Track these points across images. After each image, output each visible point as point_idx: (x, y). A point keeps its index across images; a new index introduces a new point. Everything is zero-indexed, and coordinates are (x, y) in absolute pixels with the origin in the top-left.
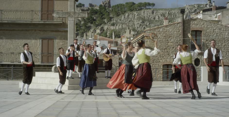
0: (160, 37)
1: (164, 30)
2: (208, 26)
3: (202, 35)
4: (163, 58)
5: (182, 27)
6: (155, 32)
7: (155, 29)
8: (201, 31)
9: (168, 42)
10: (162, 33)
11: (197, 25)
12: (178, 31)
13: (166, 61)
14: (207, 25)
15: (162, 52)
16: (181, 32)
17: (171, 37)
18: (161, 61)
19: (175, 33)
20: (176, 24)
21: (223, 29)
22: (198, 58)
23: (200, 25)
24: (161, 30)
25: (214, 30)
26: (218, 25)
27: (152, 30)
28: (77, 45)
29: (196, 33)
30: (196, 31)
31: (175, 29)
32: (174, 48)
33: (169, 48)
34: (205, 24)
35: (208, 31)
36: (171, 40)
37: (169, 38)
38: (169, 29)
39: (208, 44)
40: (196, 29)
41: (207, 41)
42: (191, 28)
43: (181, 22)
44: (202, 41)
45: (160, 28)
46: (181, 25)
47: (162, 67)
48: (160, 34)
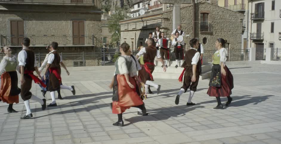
2: (214, 9)
3: (209, 17)
5: (194, 10)
6: (171, 14)
8: (208, 14)
11: (205, 8)
12: (190, 13)
14: (213, 8)
16: (192, 14)
17: (184, 18)
19: (187, 15)
20: (188, 7)
21: (225, 12)
22: (206, 37)
23: (207, 8)
25: (218, 13)
26: (222, 8)
27: (168, 13)
30: (204, 14)
31: (187, 12)
32: (187, 29)
34: (211, 7)
35: (214, 13)
36: (184, 21)
37: (182, 20)
38: (182, 12)
39: (213, 25)
40: (204, 12)
41: (213, 22)
42: (200, 10)
43: (192, 6)
44: (209, 22)
46: (192, 8)
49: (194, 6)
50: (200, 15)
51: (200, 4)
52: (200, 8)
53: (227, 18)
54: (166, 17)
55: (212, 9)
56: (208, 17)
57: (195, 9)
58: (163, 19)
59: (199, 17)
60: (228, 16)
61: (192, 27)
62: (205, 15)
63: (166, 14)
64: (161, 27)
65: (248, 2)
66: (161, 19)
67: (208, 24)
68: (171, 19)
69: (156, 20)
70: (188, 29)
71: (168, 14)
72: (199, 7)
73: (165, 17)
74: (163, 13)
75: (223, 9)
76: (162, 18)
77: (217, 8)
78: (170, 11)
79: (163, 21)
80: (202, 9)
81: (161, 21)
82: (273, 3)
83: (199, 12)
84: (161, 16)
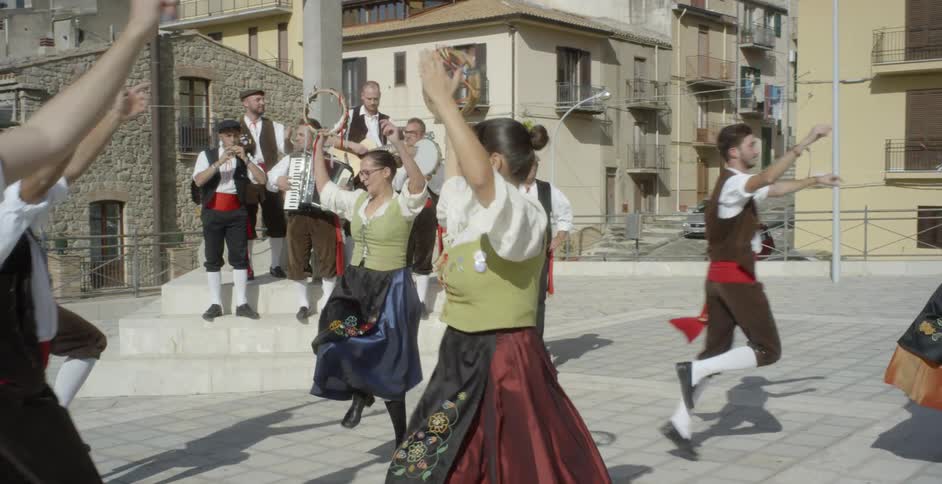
2: (230, 65)
3: (210, 96)
4: (90, 175)
5: (155, 63)
6: (60, 75)
7: (58, 64)
8: (207, 82)
11: (196, 59)
13: (102, 187)
14: (227, 62)
18: (82, 187)
21: (269, 78)
23: (204, 61)
25: (244, 79)
26: (257, 64)
27: (46, 66)
28: (259, 124)
29: (191, 87)
30: (190, 81)
32: (127, 139)
34: (219, 57)
35: (228, 81)
40: (193, 74)
42: (176, 65)
44: (211, 115)
45: (75, 60)
46: (148, 53)
47: (86, 212)
49: (154, 47)
50: (177, 84)
51: (175, 40)
52: (176, 58)
54: (39, 87)
55: (222, 65)
56: (207, 96)
57: (159, 57)
58: (22, 93)
59: (176, 95)
60: (280, 94)
61: (147, 134)
62: (195, 85)
63: (34, 70)
66: (12, 95)
67: (208, 123)
70: (134, 142)
71: (46, 72)
72: (175, 50)
73: (31, 86)
74: (22, 68)
75: (261, 66)
76: (19, 90)
77: (241, 62)
78: (57, 61)
79: (23, 101)
80: (185, 59)
81: (14, 103)
82: (400, 60)
83: (175, 73)
84: (12, 81)
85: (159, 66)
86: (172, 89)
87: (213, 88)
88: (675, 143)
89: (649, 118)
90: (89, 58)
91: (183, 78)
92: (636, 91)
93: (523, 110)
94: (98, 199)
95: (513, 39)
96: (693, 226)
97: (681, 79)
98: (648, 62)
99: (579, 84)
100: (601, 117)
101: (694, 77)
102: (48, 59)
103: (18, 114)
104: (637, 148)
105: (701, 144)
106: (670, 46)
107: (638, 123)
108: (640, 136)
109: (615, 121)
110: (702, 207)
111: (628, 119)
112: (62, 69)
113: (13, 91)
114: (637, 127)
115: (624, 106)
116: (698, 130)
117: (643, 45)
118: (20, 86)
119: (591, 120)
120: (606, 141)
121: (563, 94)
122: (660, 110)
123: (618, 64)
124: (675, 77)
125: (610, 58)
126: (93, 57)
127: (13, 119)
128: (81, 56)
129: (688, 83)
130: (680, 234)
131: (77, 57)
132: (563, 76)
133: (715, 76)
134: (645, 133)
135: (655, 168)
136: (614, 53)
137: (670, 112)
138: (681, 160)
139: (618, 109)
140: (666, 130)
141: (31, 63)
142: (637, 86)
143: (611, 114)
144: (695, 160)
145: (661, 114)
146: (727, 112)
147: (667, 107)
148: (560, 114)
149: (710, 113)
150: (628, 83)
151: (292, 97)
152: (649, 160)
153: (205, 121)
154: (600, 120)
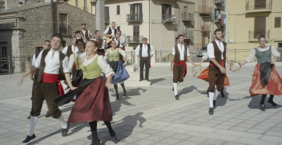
0: (32, 19)
1: (35, 11)
2: (72, 10)
3: (67, 19)
4: (36, 40)
5: (52, 10)
6: (27, 13)
7: (27, 10)
8: (66, 15)
9: (40, 25)
10: (34, 15)
11: (63, 8)
12: (48, 13)
13: (39, 43)
15: (35, 34)
16: (50, 14)
17: (42, 19)
18: (34, 43)
19: (45, 15)
20: (46, 7)
21: (83, 14)
22: (65, 40)
23: (65, 9)
24: (33, 11)
25: (76, 14)
26: (79, 10)
28: (85, 31)
29: (62, 16)
30: (62, 14)
31: (45, 11)
32: (45, 31)
33: (40, 30)
34: (69, 8)
35: (72, 14)
36: (42, 22)
37: (40, 20)
38: (40, 11)
39: (72, 27)
41: (71, 24)
42: (58, 10)
43: (50, 5)
44: (67, 24)
45: (31, 10)
46: (50, 7)
47: (35, 50)
48: (32, 16)
49: (52, 5)
50: (58, 16)
51: (57, 4)
52: (58, 8)
53: (85, 20)
54: (22, 17)
55: (70, 10)
58: (18, 19)
59: (58, 18)
60: (86, 18)
61: (50, 29)
63: (21, 12)
64: (16, 28)
65: (92, 6)
66: (15, 19)
67: (66, 26)
68: (27, 19)
69: (6, 20)
70: (47, 31)
71: (24, 13)
72: (57, 6)
73: (20, 17)
74: (18, 12)
76: (17, 18)
77: (75, 9)
78: (26, 10)
79: (18, 21)
80: (60, 9)
81: (15, 21)
82: (118, 8)
83: (57, 12)
84: (15, 15)
85: (53, 11)
86: (57, 17)
87: (68, 16)
88: (195, 30)
89: (188, 24)
90: (35, 9)
91: (60, 14)
92: (184, 16)
93: (152, 21)
94: (38, 47)
95: (150, 2)
96: (199, 54)
97: (197, 12)
98: (188, 7)
99: (168, 14)
100: (174, 23)
101: (201, 12)
102: (24, 9)
103: (17, 24)
104: (184, 32)
105: (203, 31)
106: (194, 3)
107: (185, 25)
108: (185, 29)
109: (178, 24)
110: (202, 48)
111: (182, 24)
112: (28, 12)
113: (15, 18)
114: (184, 26)
115: (181, 21)
116: (202, 27)
117: (187, 3)
118: (17, 16)
119: (172, 24)
120: (176, 30)
121: (164, 17)
122: (191, 21)
123: (179, 8)
124: (195, 12)
125: (177, 7)
126: (36, 9)
127: (15, 25)
128: (33, 8)
129: (199, 13)
130: (196, 56)
131: (32, 9)
132: (163, 12)
133: (207, 11)
134: (187, 28)
135: (190, 38)
136: (178, 5)
137: (194, 22)
138: (197, 35)
139: (179, 22)
140: (193, 27)
141: (20, 10)
142: (184, 14)
143: (177, 22)
144: (201, 35)
145: (191, 22)
146: (210, 22)
147: (193, 20)
148: (163, 23)
149: (205, 22)
150: (182, 14)
151: (89, 19)
152: (188, 36)
153: (65, 25)
154: (174, 24)
